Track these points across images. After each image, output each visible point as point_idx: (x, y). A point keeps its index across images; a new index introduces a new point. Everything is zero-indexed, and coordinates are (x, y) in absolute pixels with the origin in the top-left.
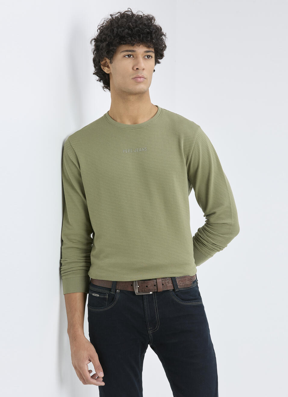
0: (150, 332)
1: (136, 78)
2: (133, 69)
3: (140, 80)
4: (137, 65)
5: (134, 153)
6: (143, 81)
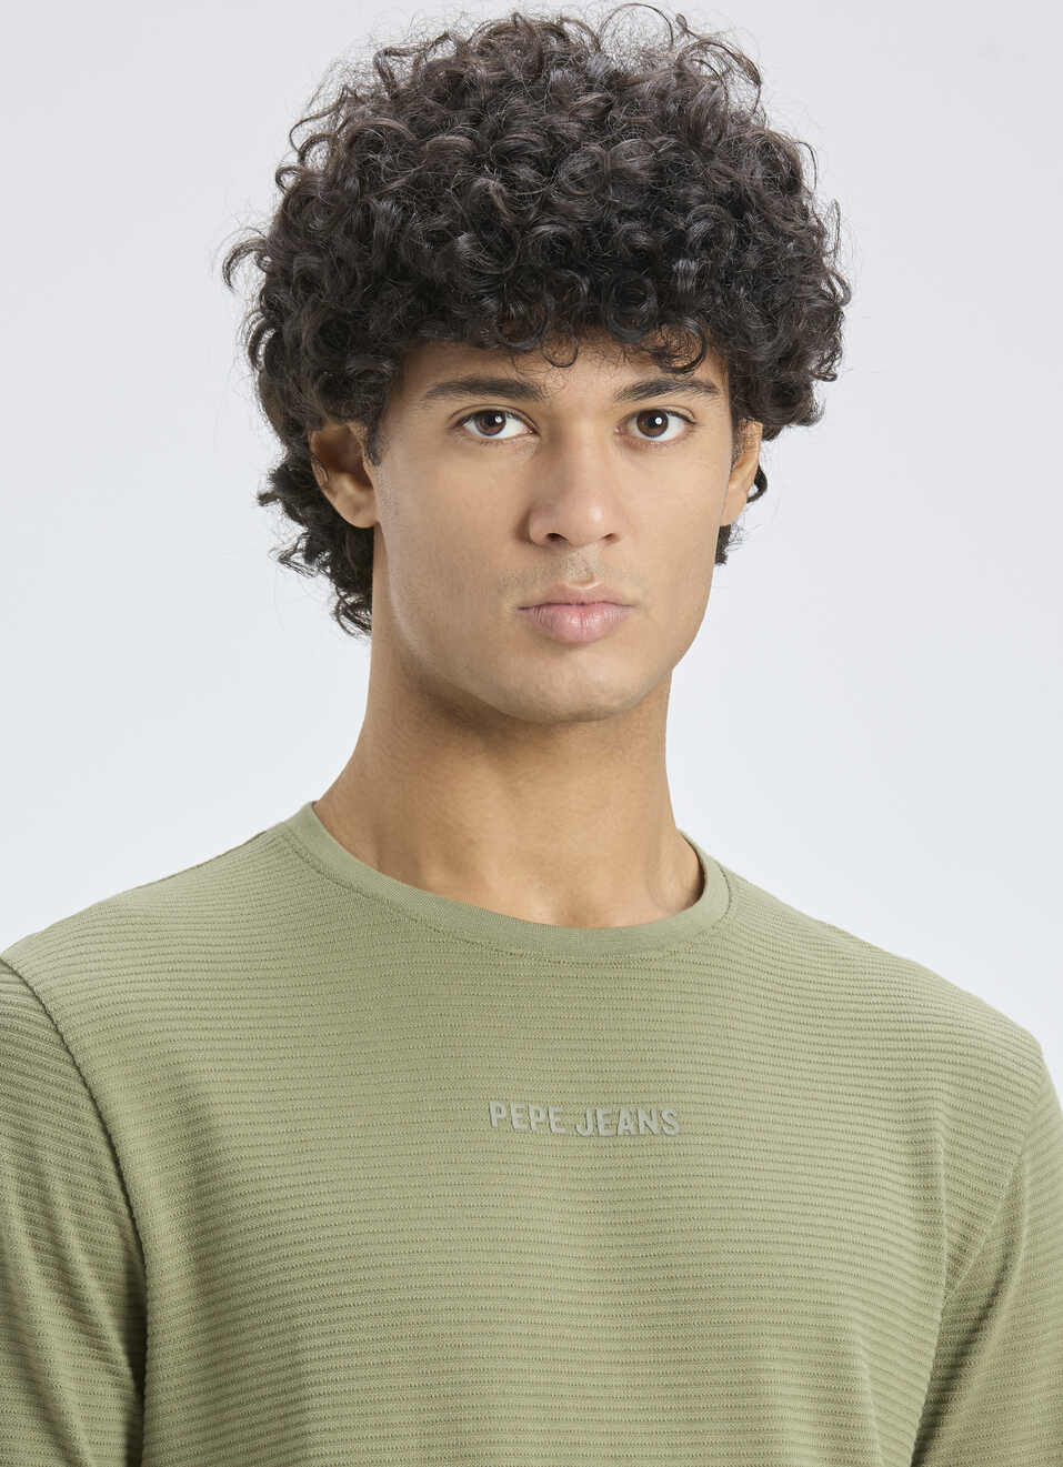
1: (549, 604)
2: (522, 534)
3: (575, 622)
4: (549, 509)
5: (577, 1142)
6: (610, 630)
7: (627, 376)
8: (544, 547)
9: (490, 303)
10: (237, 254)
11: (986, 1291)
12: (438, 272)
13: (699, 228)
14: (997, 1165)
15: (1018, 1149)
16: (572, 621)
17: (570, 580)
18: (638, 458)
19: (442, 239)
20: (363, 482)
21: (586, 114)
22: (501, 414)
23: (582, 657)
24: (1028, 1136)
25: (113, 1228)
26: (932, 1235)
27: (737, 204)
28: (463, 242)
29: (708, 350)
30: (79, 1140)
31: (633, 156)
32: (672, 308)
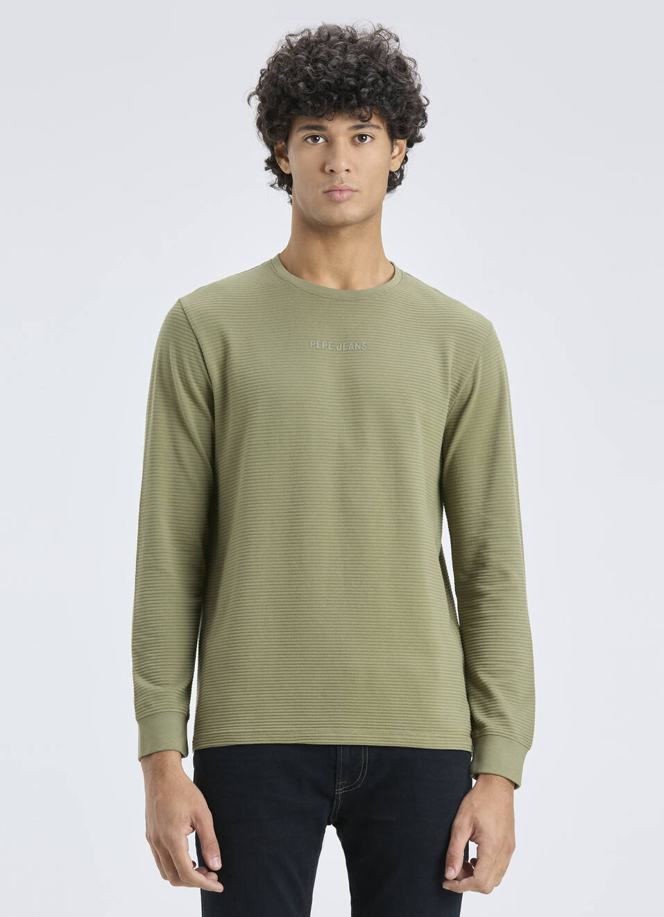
0: (340, 792)
1: (331, 191)
2: (322, 170)
3: (339, 195)
4: (329, 163)
5: (337, 352)
6: (348, 199)
7: (351, 124)
8: (330, 175)
9: (310, 102)
10: (250, 96)
11: (467, 397)
12: (293, 94)
13: (370, 79)
14: (471, 361)
15: (477, 355)
16: (337, 195)
17: (336, 183)
18: (357, 148)
19: (295, 84)
20: (287, 160)
21: (340, 48)
22: (318, 136)
23: (343, 206)
24: (481, 352)
25: (202, 376)
26: (446, 380)
27: (384, 74)
28: (301, 85)
29: (374, 115)
30: (193, 351)
31: (352, 59)
32: (361, 103)
